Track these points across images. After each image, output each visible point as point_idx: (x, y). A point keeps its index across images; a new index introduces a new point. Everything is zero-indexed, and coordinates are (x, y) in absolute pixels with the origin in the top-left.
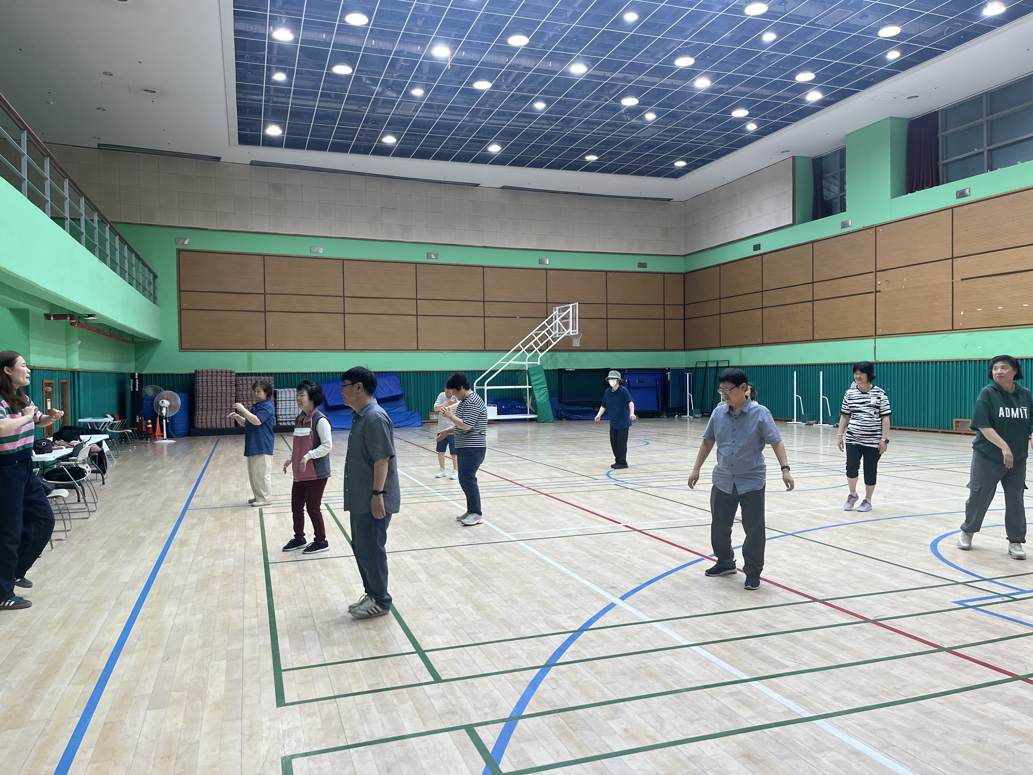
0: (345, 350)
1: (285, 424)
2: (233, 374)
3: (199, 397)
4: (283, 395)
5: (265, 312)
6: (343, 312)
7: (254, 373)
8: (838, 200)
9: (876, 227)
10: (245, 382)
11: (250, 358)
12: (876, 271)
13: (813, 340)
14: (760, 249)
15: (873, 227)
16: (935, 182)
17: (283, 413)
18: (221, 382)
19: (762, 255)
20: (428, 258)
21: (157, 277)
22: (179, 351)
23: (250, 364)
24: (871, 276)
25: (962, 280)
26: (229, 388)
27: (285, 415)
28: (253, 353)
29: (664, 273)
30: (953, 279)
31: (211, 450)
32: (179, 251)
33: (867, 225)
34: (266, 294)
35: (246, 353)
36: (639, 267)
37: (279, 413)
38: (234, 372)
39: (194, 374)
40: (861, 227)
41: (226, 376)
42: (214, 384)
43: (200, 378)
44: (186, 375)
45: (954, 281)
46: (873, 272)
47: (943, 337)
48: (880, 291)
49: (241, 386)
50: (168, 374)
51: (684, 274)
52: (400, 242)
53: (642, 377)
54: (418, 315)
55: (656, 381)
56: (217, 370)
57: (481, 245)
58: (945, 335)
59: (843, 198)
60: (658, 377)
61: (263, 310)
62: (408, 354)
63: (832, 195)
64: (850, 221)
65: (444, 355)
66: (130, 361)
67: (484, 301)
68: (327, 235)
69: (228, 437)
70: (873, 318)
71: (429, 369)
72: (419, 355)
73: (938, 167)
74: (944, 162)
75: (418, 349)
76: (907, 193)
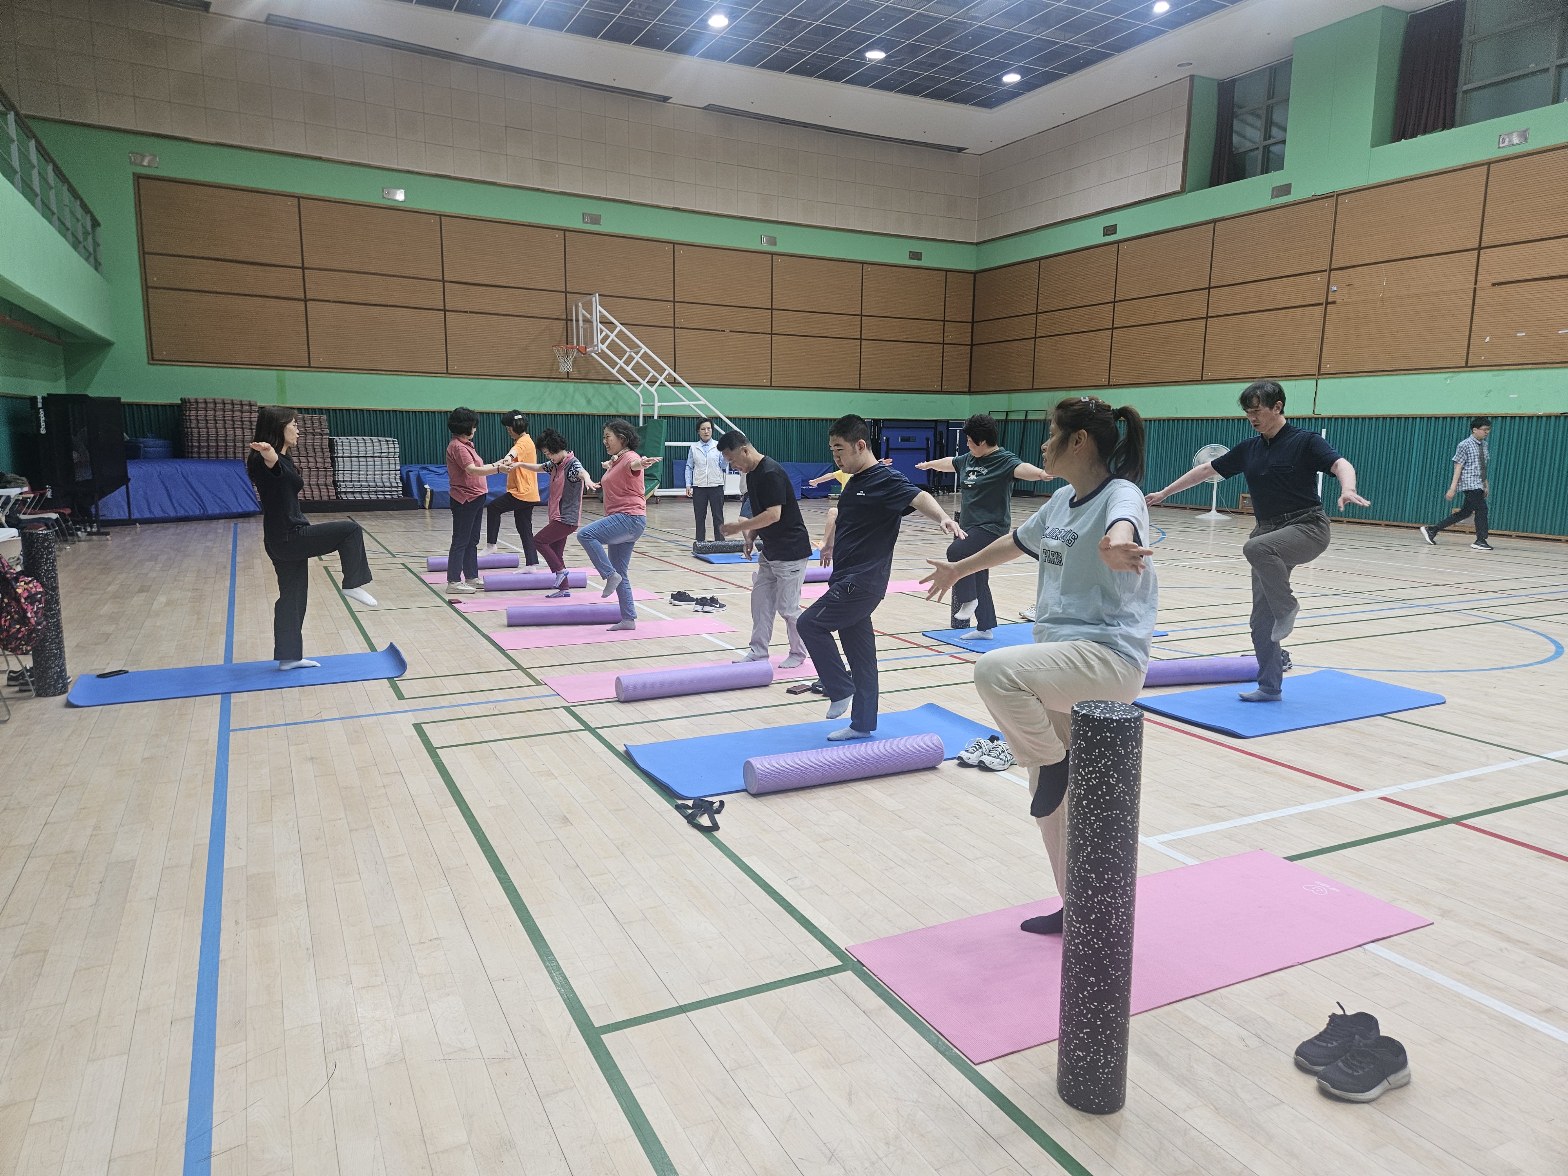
0: (447, 373)
1: (351, 497)
2: (253, 408)
3: (192, 446)
4: (347, 448)
5: (305, 300)
6: (442, 308)
8: (1259, 154)
9: (1338, 195)
11: (281, 382)
12: (1331, 270)
13: (1202, 381)
14: (1115, 233)
15: (1333, 196)
16: (1448, 123)
17: (347, 478)
18: (233, 421)
19: (1119, 242)
20: (584, 222)
21: (99, 224)
22: (149, 364)
23: (282, 390)
24: (1320, 278)
25: (1494, 285)
27: (351, 481)
28: (287, 372)
29: (947, 271)
30: (1476, 284)
31: (230, 547)
32: (138, 177)
33: (1319, 193)
34: (306, 268)
35: (274, 372)
36: (911, 258)
37: (341, 478)
38: (256, 405)
39: (178, 406)
40: (1308, 196)
41: (242, 412)
42: (220, 424)
43: (193, 413)
44: (164, 406)
45: (1478, 286)
47: (1446, 379)
48: (1334, 303)
50: (130, 405)
51: (975, 273)
52: (538, 190)
53: (907, 433)
54: (568, 320)
55: (928, 440)
56: (223, 400)
57: (672, 206)
58: (1451, 375)
59: (1272, 148)
60: (930, 434)
61: (302, 296)
62: (552, 385)
63: (1248, 145)
64: (1289, 186)
65: (610, 388)
66: (55, 379)
67: (674, 302)
68: (411, 169)
69: (252, 520)
70: (1317, 346)
71: (587, 411)
72: (570, 387)
73: (1455, 95)
74: (1465, 88)
75: (568, 377)
76: (1399, 140)
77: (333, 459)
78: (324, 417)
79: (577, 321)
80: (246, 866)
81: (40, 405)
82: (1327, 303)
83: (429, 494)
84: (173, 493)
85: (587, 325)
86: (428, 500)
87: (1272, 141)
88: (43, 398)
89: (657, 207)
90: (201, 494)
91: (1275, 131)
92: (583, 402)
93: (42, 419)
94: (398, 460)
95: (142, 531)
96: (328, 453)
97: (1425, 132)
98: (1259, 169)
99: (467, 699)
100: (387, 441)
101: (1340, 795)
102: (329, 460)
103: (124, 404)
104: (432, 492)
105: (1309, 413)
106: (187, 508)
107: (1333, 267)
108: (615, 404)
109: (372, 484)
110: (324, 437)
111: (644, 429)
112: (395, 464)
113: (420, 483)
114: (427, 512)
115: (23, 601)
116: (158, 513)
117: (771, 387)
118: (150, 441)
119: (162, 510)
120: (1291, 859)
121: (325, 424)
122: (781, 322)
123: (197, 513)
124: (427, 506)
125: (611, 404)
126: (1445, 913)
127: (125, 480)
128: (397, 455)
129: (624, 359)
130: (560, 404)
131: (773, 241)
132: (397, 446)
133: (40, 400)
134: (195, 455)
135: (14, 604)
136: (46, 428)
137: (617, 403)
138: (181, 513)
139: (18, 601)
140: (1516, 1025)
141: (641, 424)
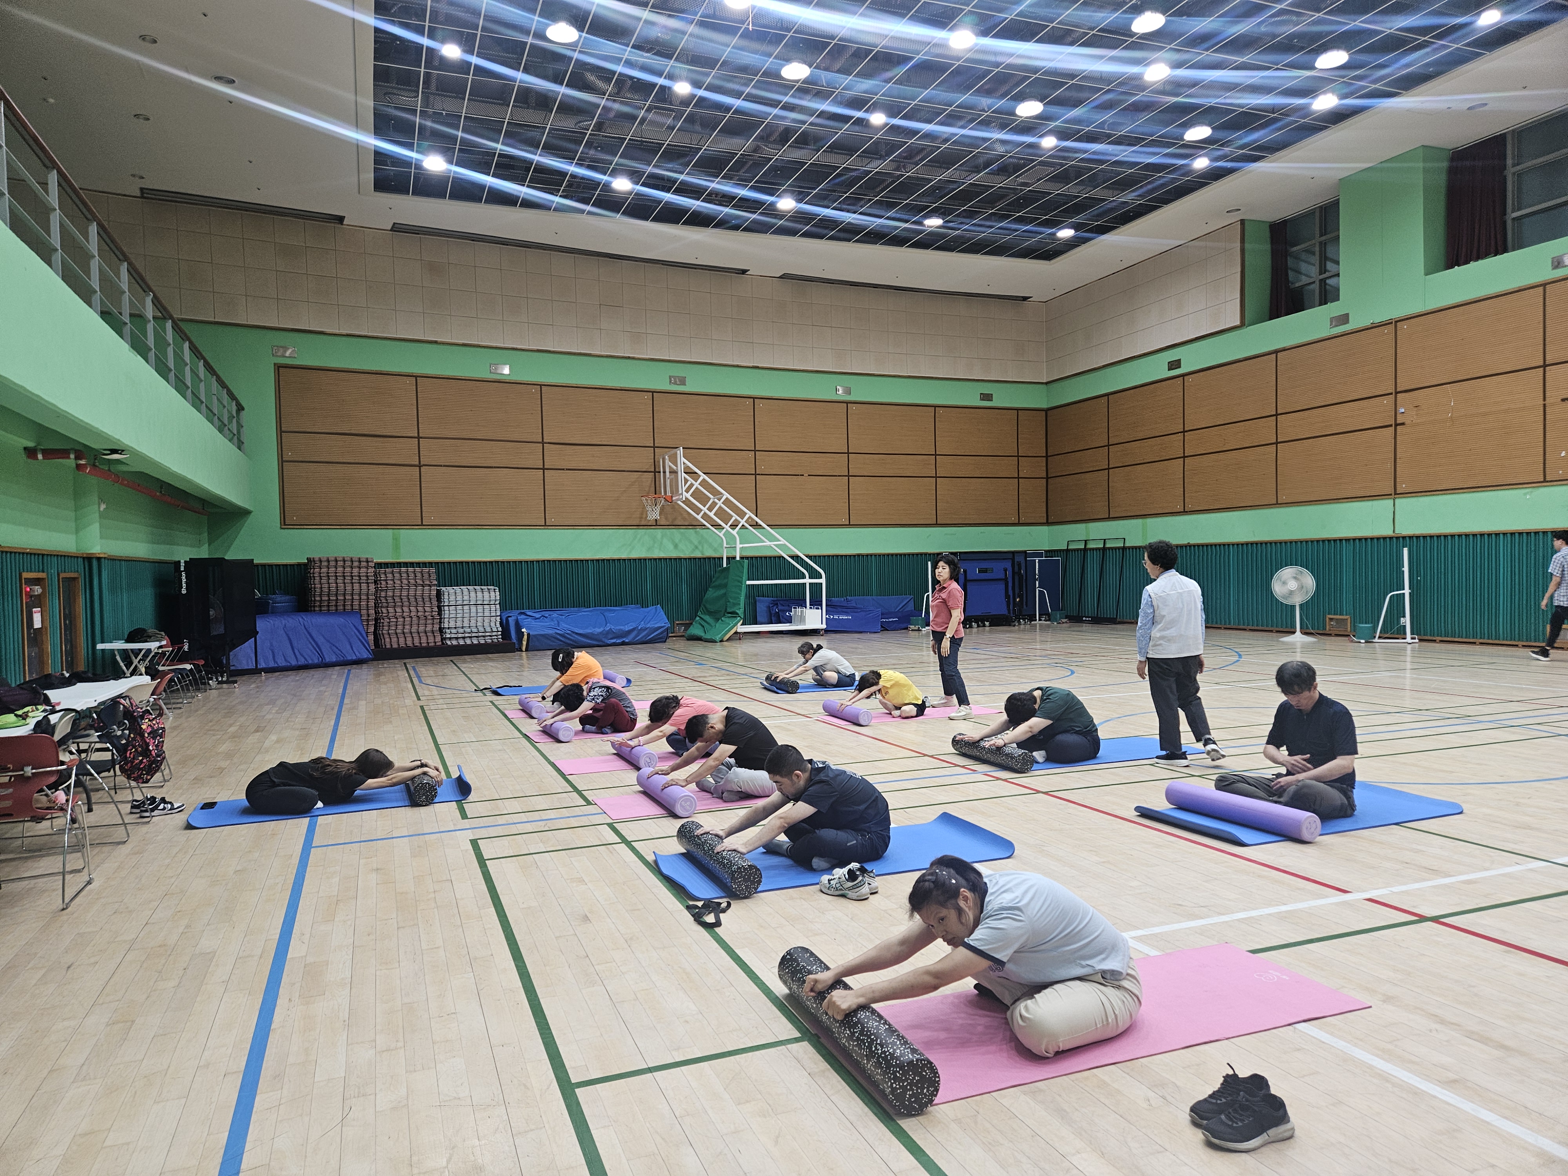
0: (545, 525)
1: (454, 642)
2: (370, 564)
3: (315, 600)
4: (452, 598)
5: (420, 466)
6: (542, 467)
7: (404, 563)
8: (1316, 287)
9: (1396, 322)
10: (390, 576)
11: (396, 539)
12: (1397, 393)
13: (1277, 504)
14: (1180, 367)
15: (1391, 323)
16: (1501, 248)
17: (452, 624)
18: (352, 576)
19: (1183, 375)
20: (671, 383)
21: (243, 409)
22: (281, 528)
23: (396, 547)
24: (1387, 401)
25: (1563, 400)
26: (364, 586)
27: (455, 628)
28: (402, 530)
29: (1017, 409)
30: (1544, 399)
31: (341, 691)
32: (279, 367)
33: (1377, 320)
34: (421, 438)
35: (391, 531)
36: (982, 400)
37: (446, 625)
38: (372, 561)
39: (305, 565)
40: (1367, 323)
41: (360, 568)
42: (340, 580)
43: (317, 570)
44: (292, 566)
45: (1547, 402)
46: (1391, 394)
47: (1525, 494)
48: (1403, 424)
49: (384, 583)
50: (264, 566)
51: (1046, 411)
52: (629, 358)
53: (985, 565)
54: (656, 472)
55: (1005, 570)
56: (344, 558)
57: (751, 365)
58: (1530, 490)
59: (1328, 281)
60: (1008, 565)
61: (417, 463)
62: (641, 532)
63: (1304, 280)
64: (1347, 315)
65: (696, 532)
66: (199, 544)
67: (755, 451)
68: (515, 346)
69: (365, 666)
70: (1390, 465)
71: (674, 555)
72: (659, 533)
73: (1504, 223)
74: (1515, 215)
75: (656, 524)
76: (1452, 267)
77: (439, 607)
78: (433, 570)
79: (664, 472)
80: (306, 956)
81: (182, 569)
82: (1396, 425)
83: (526, 637)
84: (295, 644)
85: (673, 476)
86: (525, 643)
87: (1327, 275)
88: (185, 562)
89: (738, 366)
90: (320, 644)
91: (1330, 266)
92: (671, 547)
93: (184, 580)
94: (498, 606)
95: (266, 679)
96: (435, 603)
97: (1477, 259)
98: (1317, 301)
99: (523, 817)
100: (489, 589)
101: (1327, 897)
102: (436, 609)
103: (257, 565)
104: (528, 635)
105: (1389, 532)
106: (306, 657)
107: (1398, 390)
108: (700, 547)
109: (475, 630)
110: (433, 588)
111: (727, 569)
112: (496, 610)
113: (518, 627)
114: (524, 654)
115: (146, 735)
116: (282, 663)
117: (849, 525)
118: (278, 598)
119: (286, 660)
120: (1254, 952)
121: (434, 576)
122: (858, 465)
123: (316, 661)
124: (524, 648)
125: (697, 547)
126: (1388, 999)
127: (254, 633)
128: (498, 602)
129: (707, 506)
130: (649, 549)
131: (848, 391)
132: (498, 593)
133: (183, 564)
134: (317, 609)
135: (138, 738)
136: (187, 589)
137: (703, 547)
138: (302, 662)
139: (142, 736)
140: (1416, 1093)
141: (725, 565)
